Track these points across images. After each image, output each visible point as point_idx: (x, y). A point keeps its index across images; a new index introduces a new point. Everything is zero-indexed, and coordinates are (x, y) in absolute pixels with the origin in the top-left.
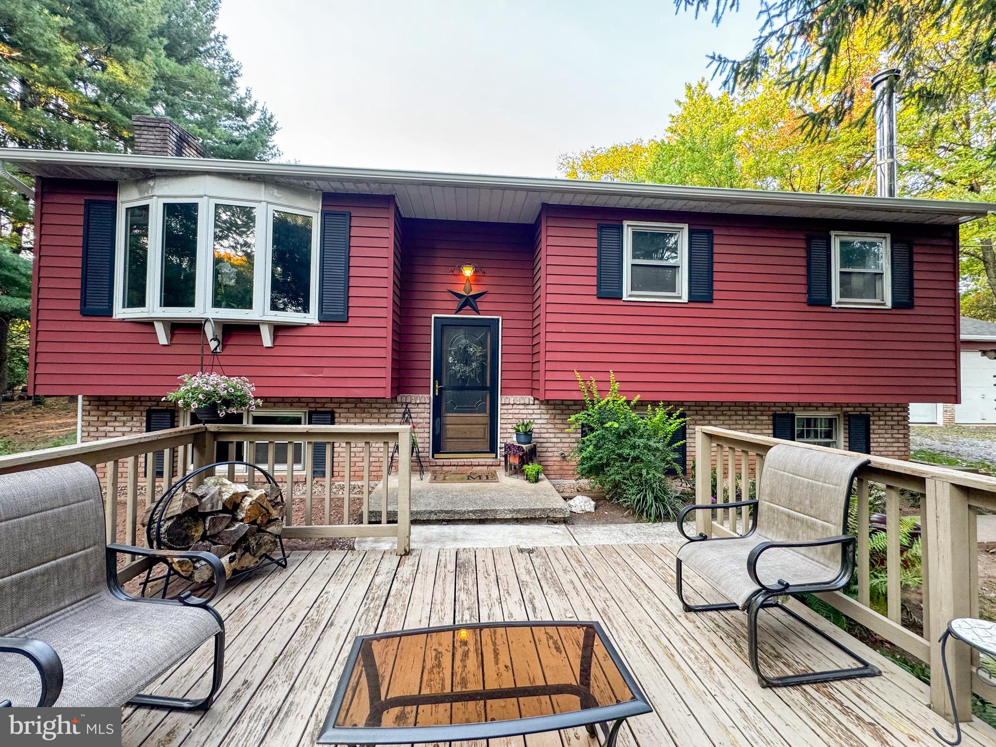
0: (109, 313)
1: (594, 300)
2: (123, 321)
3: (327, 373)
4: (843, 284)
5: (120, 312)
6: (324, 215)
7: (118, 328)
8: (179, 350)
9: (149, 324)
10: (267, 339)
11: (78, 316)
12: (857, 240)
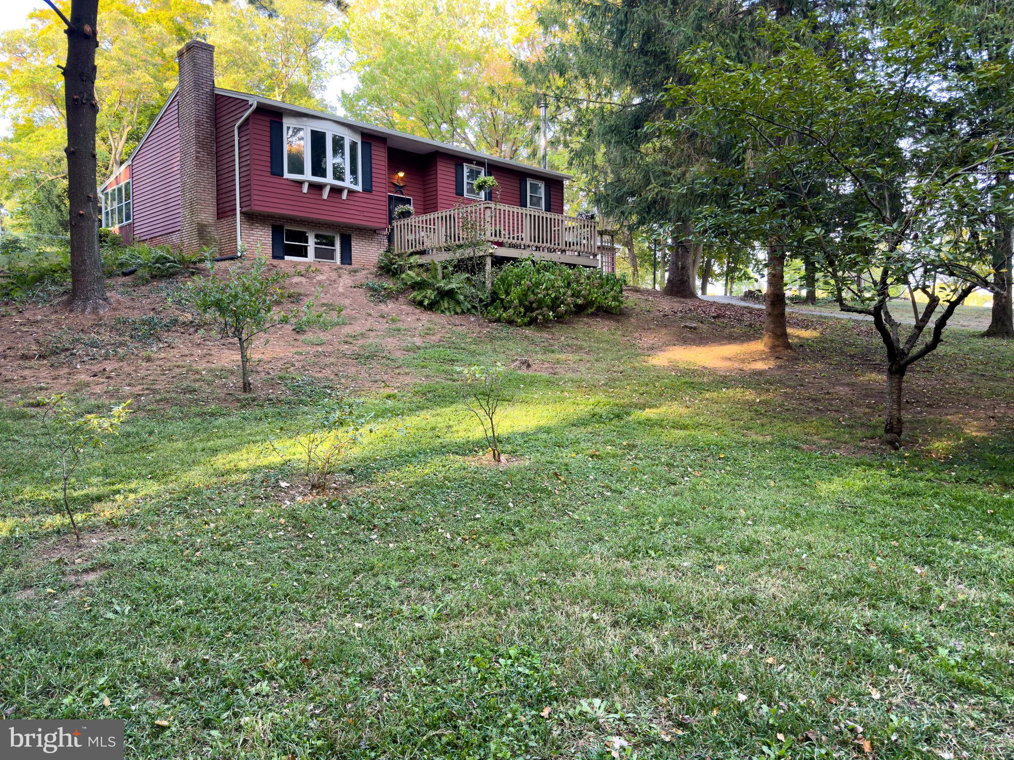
0: (282, 175)
1: (454, 195)
2: (287, 179)
3: (366, 214)
4: (531, 200)
5: (287, 175)
6: (362, 142)
7: (284, 182)
8: (309, 196)
9: (300, 183)
10: (344, 196)
11: (269, 174)
12: (535, 182)
